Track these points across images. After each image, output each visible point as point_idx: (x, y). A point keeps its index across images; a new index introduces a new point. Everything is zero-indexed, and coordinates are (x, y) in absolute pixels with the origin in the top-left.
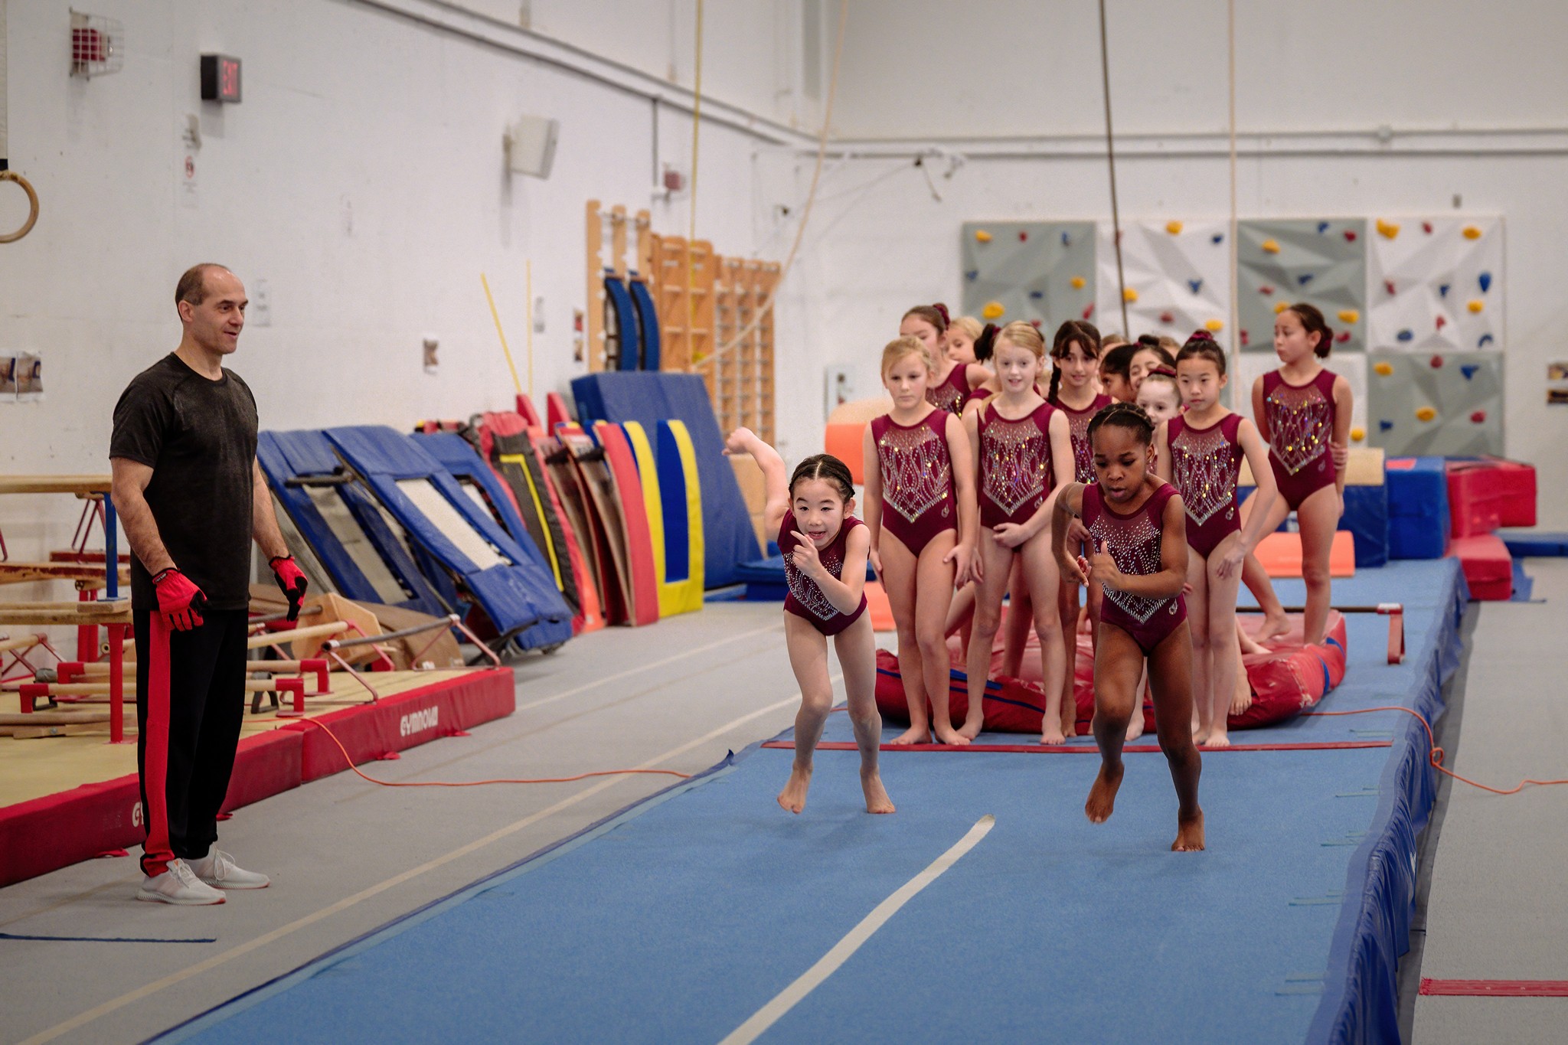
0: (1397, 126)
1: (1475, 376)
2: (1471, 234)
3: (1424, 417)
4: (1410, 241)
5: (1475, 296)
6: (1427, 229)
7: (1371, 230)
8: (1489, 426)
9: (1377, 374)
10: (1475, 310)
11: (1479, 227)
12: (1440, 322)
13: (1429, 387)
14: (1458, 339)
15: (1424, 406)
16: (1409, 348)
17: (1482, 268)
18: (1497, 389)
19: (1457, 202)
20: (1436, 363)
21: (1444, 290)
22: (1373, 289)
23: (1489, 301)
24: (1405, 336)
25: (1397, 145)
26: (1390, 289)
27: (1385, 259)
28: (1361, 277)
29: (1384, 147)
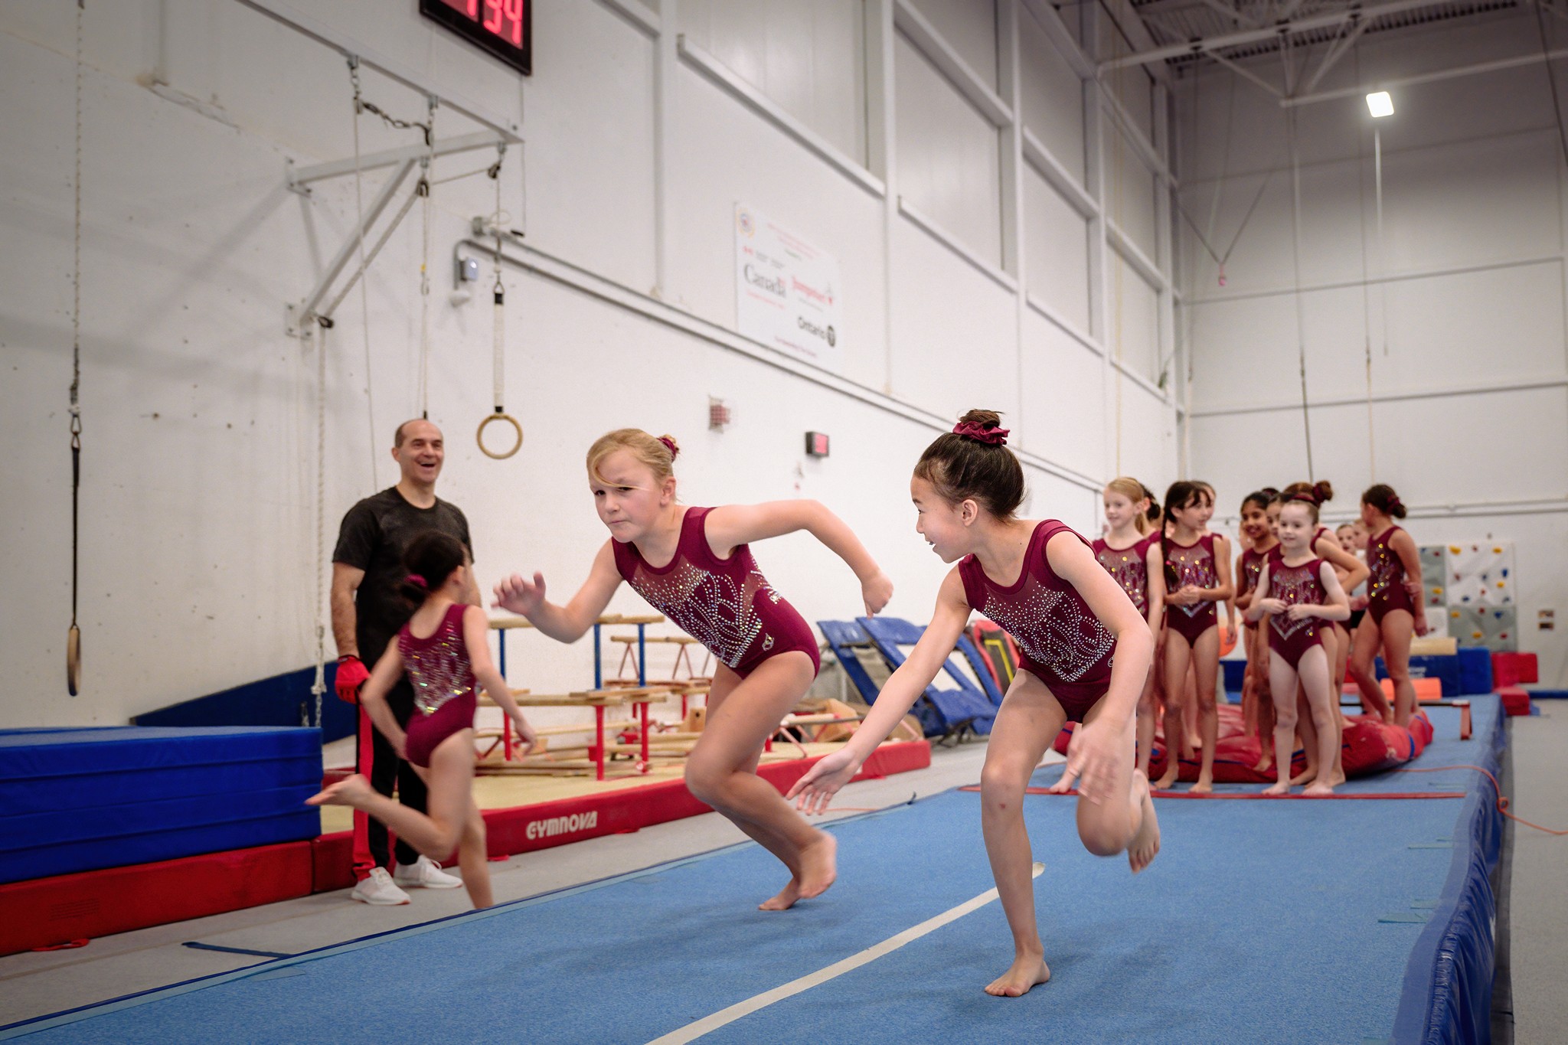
0: (1462, 501)
1: (1502, 617)
2: (1497, 551)
3: (1477, 636)
4: (1467, 555)
5: (1501, 580)
6: (1475, 549)
7: (1448, 551)
8: (1510, 640)
9: (1453, 617)
10: (1500, 586)
11: (1503, 548)
12: (1483, 592)
13: (1478, 621)
14: (1493, 599)
15: (1476, 630)
16: (1468, 604)
17: (1504, 566)
18: (1513, 622)
19: (1489, 536)
20: (1482, 611)
21: (1484, 577)
22: (1449, 578)
23: (1508, 582)
24: (1466, 599)
25: (1459, 511)
26: (1458, 577)
27: (1455, 563)
28: (1443, 573)
29: (1452, 512)
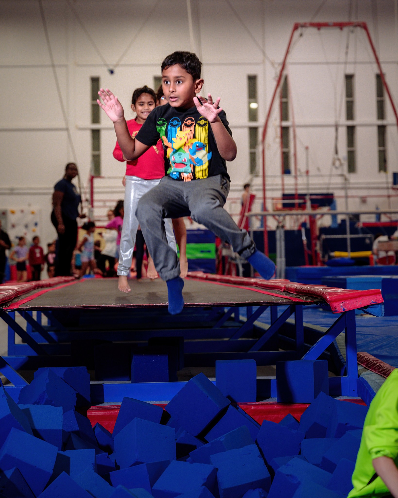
0: (15, 186)
2: (33, 213)
4: (18, 215)
5: (34, 228)
6: (22, 212)
7: (9, 212)
10: (34, 230)
11: (35, 211)
12: (26, 234)
17: (35, 221)
19: (29, 205)
21: (26, 226)
22: (9, 226)
23: (37, 229)
25: (15, 191)
26: (13, 226)
27: (12, 219)
28: (6, 223)
29: (12, 192)
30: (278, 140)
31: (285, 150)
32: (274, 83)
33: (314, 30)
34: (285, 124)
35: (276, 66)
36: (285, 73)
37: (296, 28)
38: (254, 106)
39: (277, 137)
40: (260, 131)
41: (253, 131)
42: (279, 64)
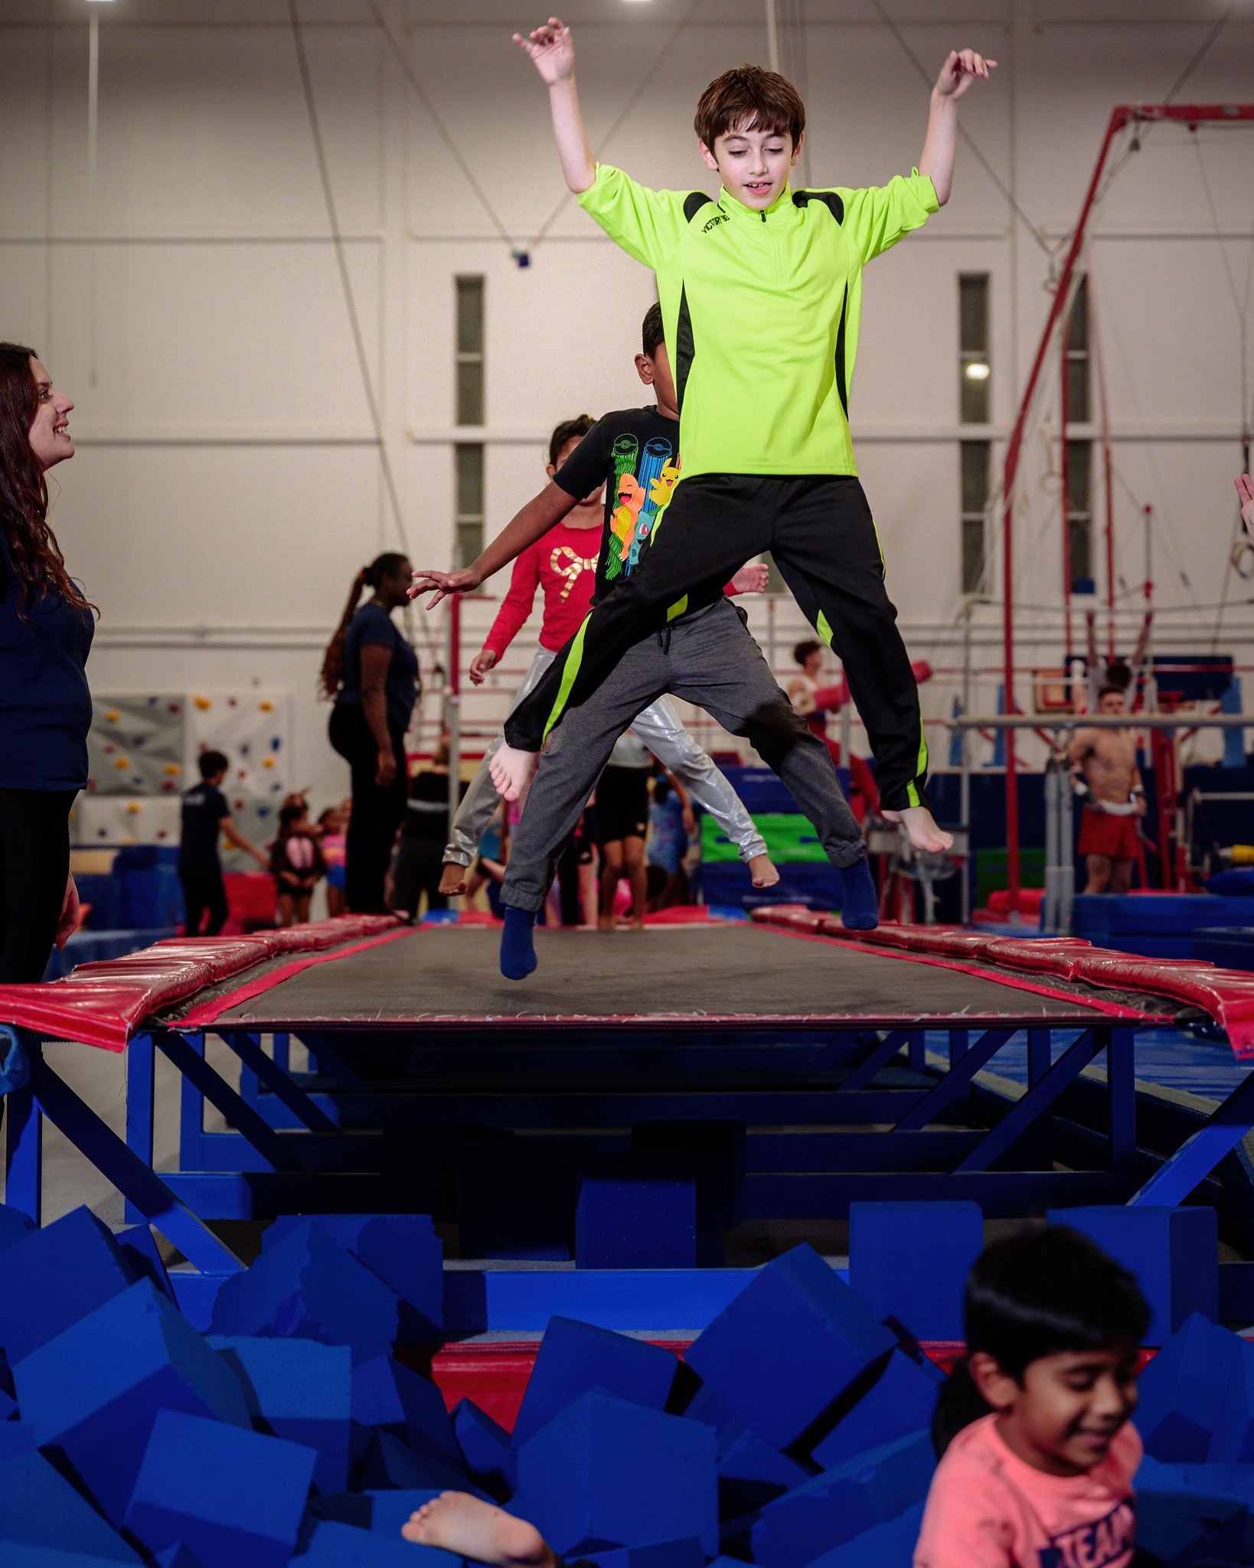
0: (212, 622)
1: (268, 815)
2: (266, 708)
4: (219, 713)
5: (268, 755)
7: (190, 706)
10: (268, 765)
11: (274, 702)
12: (242, 775)
14: (256, 787)
17: (274, 733)
19: (256, 683)
20: (239, 805)
21: (245, 751)
22: (191, 748)
23: (280, 758)
25: (211, 639)
27: (200, 723)
28: (181, 739)
29: (201, 640)
30: (1056, 483)
31: (1075, 515)
32: (1048, 301)
33: (1176, 130)
34: (1076, 431)
35: (1052, 245)
36: (1079, 267)
37: (1118, 122)
38: (977, 371)
39: (1051, 473)
40: (998, 454)
41: (975, 452)
42: (1064, 239)
